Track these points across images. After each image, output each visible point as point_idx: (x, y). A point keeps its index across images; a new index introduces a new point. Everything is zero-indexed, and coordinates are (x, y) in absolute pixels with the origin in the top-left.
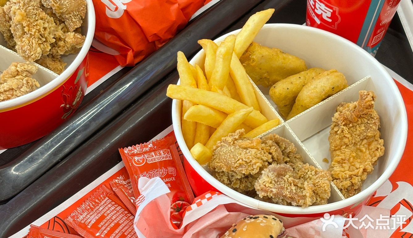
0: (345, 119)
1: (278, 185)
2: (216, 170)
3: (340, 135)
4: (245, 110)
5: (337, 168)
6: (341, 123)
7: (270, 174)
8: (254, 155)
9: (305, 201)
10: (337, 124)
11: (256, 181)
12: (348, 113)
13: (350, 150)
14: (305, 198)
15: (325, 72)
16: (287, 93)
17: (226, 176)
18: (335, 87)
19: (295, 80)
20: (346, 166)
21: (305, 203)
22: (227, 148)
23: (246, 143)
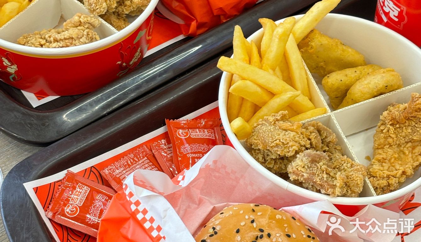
0: (393, 119)
1: (310, 170)
2: (253, 147)
3: (385, 134)
4: (292, 93)
5: (377, 166)
6: (388, 122)
7: (304, 159)
8: (292, 137)
9: (334, 190)
10: (384, 123)
11: (290, 164)
12: (397, 113)
13: (393, 151)
14: (334, 188)
15: (382, 69)
16: (340, 85)
17: (262, 155)
18: (388, 86)
19: (350, 73)
20: (386, 166)
21: (334, 192)
22: (267, 127)
23: (286, 125)
